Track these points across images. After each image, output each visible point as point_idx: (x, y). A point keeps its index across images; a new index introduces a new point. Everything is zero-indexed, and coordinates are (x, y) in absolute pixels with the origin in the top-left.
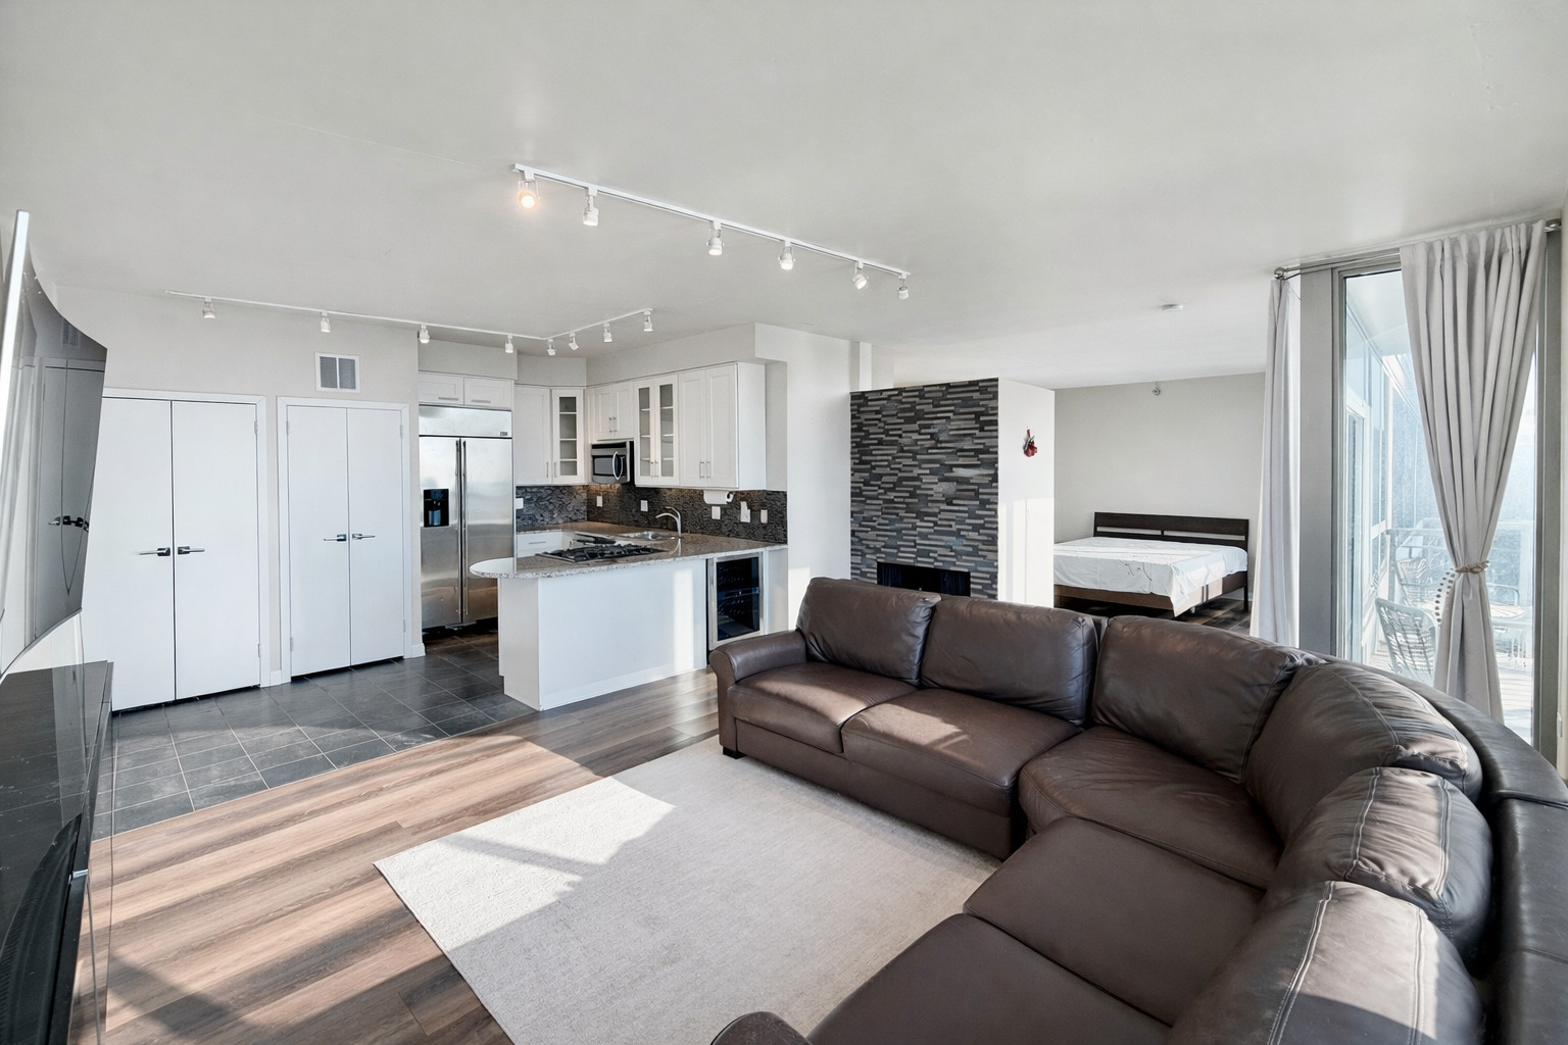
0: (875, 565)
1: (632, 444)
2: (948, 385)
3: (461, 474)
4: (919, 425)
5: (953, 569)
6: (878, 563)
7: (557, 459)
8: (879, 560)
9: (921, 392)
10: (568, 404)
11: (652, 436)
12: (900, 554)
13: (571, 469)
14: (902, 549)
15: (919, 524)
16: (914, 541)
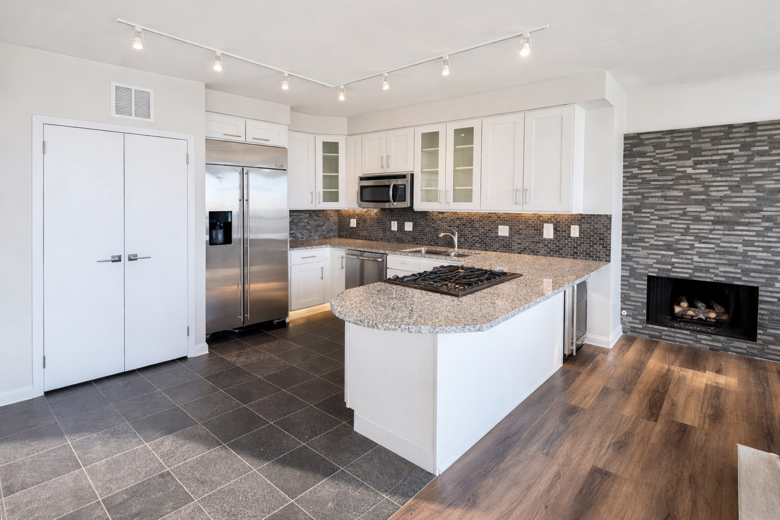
0: (646, 278)
1: (412, 175)
2: (731, 127)
3: (243, 200)
4: (694, 161)
5: (736, 283)
6: (649, 277)
7: (320, 189)
8: (650, 274)
9: (697, 132)
10: (331, 148)
11: (441, 169)
12: (673, 270)
13: (333, 196)
14: (676, 265)
15: (697, 245)
16: (692, 259)
